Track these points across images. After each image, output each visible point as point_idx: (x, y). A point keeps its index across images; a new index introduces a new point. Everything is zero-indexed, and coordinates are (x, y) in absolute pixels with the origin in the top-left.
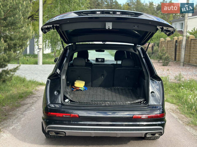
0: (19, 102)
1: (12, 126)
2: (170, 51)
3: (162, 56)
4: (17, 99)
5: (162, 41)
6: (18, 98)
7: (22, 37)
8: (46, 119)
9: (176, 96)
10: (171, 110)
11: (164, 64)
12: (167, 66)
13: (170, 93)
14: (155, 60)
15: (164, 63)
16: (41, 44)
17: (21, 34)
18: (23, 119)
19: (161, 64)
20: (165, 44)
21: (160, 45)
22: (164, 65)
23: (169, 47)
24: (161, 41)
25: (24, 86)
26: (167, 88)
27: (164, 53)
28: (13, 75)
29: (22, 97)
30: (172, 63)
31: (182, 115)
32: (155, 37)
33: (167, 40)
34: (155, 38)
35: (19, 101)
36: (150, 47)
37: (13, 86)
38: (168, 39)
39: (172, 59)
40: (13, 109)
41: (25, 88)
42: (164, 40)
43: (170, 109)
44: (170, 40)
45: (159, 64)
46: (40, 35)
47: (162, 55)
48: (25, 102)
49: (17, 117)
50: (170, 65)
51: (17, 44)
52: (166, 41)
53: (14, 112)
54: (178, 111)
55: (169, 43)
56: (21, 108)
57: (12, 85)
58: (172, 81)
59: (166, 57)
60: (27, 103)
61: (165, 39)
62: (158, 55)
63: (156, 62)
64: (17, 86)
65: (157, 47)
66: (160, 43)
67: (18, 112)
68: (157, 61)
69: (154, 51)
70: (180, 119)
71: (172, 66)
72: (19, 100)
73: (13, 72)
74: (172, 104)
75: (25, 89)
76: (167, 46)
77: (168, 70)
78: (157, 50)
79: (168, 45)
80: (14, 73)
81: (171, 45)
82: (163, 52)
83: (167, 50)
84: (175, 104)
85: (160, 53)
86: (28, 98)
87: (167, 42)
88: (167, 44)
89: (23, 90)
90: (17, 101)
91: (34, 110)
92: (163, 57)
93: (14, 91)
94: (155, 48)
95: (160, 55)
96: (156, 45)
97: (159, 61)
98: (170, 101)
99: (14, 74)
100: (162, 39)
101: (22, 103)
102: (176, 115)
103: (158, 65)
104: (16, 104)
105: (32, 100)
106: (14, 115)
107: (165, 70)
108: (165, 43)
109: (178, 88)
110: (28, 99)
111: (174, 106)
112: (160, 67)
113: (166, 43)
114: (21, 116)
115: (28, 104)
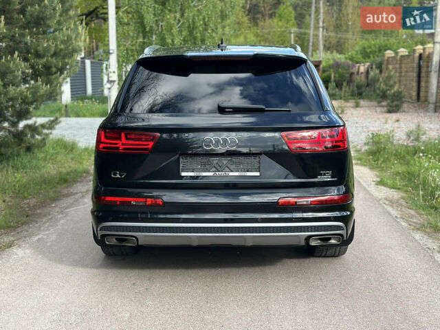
0: (60, 190)
1: (39, 234)
2: (406, 80)
3: (387, 90)
4: (56, 185)
5: (389, 58)
6: (58, 183)
7: (61, 50)
8: (98, 211)
9: (403, 172)
10: (387, 200)
11: (391, 109)
12: (398, 114)
13: (391, 168)
14: (371, 101)
15: (391, 106)
16: (114, 72)
17: (58, 43)
18: (62, 221)
19: (385, 108)
20: (396, 64)
21: (384, 66)
22: (389, 112)
23: (404, 69)
24: (386, 58)
25: (72, 159)
26: (388, 158)
27: (392, 82)
28: (47, 135)
29: (65, 181)
30: (410, 106)
31: (410, 211)
32: (374, 49)
33: (400, 54)
34: (375, 52)
35: (59, 188)
36: (362, 73)
37: (50, 158)
38: (403, 52)
39: (411, 98)
40: (44, 204)
41: (73, 162)
42: (393, 55)
43: (385, 199)
44: (407, 53)
45: (379, 109)
46: (111, 51)
47: (388, 88)
48: (72, 191)
49: (51, 219)
50: (404, 112)
51: (52, 67)
52: (399, 57)
53: (46, 210)
54: (404, 203)
55: (405, 61)
56: (61, 202)
57: (48, 157)
58: (400, 142)
59: (395, 93)
60: (75, 192)
61: (396, 53)
62: (379, 89)
63: (372, 106)
64: (58, 159)
65: (377, 71)
66: (385, 63)
67: (55, 209)
68: (375, 103)
69: (369, 82)
70: (403, 219)
71: (408, 112)
72: (59, 186)
73: (48, 129)
74: (392, 190)
75: (74, 165)
76: (401, 68)
77: (398, 121)
78: (377, 78)
79: (403, 65)
80: (50, 131)
81: (408, 66)
82: (389, 81)
83: (400, 76)
84: (399, 189)
85: (382, 85)
86: (78, 182)
87: (401, 60)
88: (401, 64)
89: (70, 167)
90: (54, 190)
91: (87, 205)
92: (388, 92)
93: (51, 169)
94: (372, 74)
95: (383, 90)
96: (374, 67)
97: (380, 102)
98: (389, 182)
99: (51, 133)
100: (389, 53)
101: (65, 191)
102: (397, 210)
103: (376, 111)
104: (52, 194)
105: (87, 187)
106: (45, 216)
107: (389, 121)
108: (395, 62)
109: (411, 157)
110: (78, 184)
111: (395, 193)
112: (381, 116)
113: (399, 62)
114: (59, 217)
115: (77, 193)
